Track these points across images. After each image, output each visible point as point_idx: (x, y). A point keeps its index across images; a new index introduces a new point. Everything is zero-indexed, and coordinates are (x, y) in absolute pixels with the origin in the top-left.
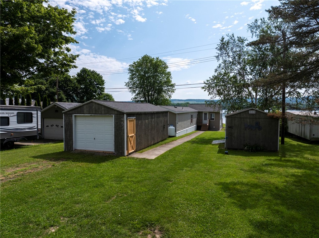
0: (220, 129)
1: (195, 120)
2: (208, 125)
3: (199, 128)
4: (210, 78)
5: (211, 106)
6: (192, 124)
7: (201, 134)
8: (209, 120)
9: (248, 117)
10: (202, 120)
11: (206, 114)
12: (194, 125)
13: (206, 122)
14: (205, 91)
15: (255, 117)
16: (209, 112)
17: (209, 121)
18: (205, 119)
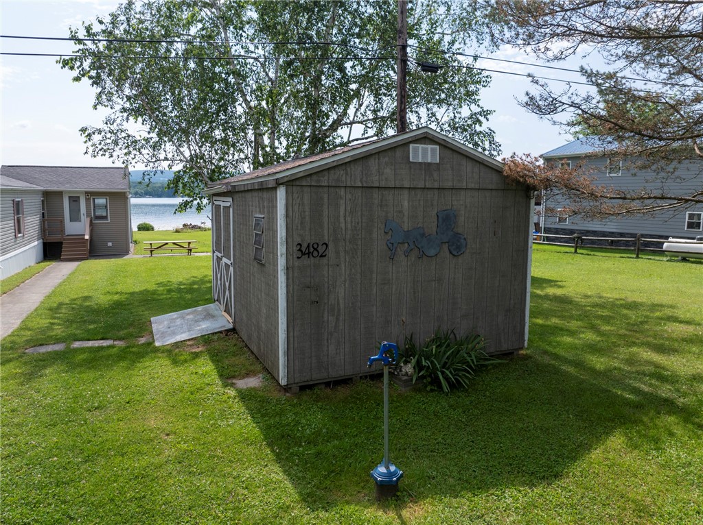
0: (132, 250)
1: (32, 222)
2: (87, 237)
3: (52, 251)
4: (101, 22)
5: (115, 154)
6: (19, 240)
7: (68, 280)
8: (91, 221)
9: (407, 185)
10: (62, 222)
11: (74, 200)
12: (30, 242)
13: (80, 228)
14: (77, 79)
15: (436, 185)
16: (87, 193)
17: (91, 224)
18: (75, 217)
